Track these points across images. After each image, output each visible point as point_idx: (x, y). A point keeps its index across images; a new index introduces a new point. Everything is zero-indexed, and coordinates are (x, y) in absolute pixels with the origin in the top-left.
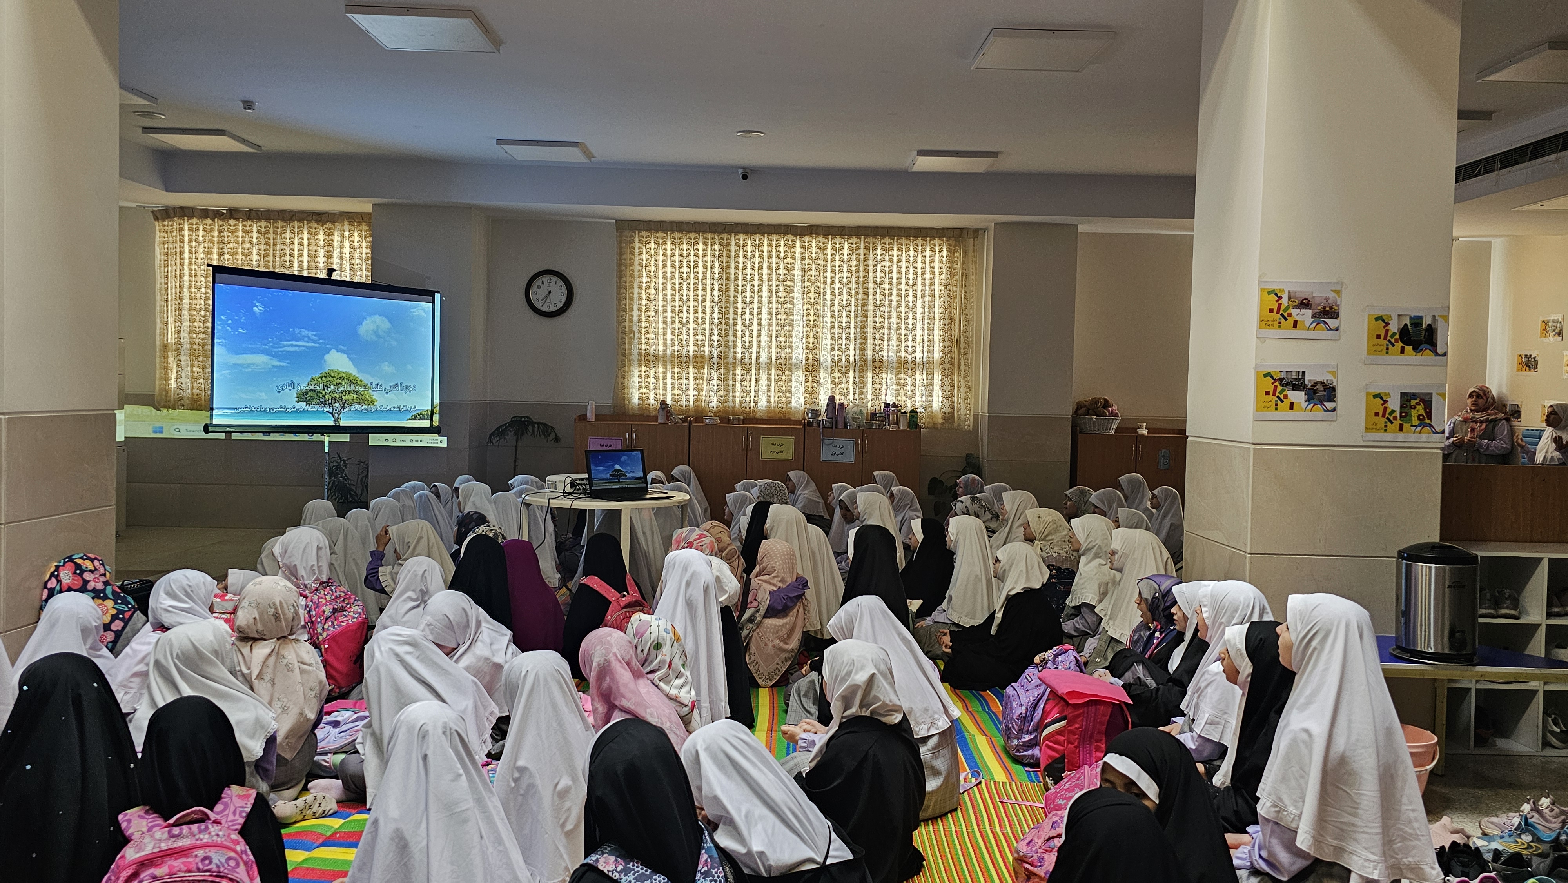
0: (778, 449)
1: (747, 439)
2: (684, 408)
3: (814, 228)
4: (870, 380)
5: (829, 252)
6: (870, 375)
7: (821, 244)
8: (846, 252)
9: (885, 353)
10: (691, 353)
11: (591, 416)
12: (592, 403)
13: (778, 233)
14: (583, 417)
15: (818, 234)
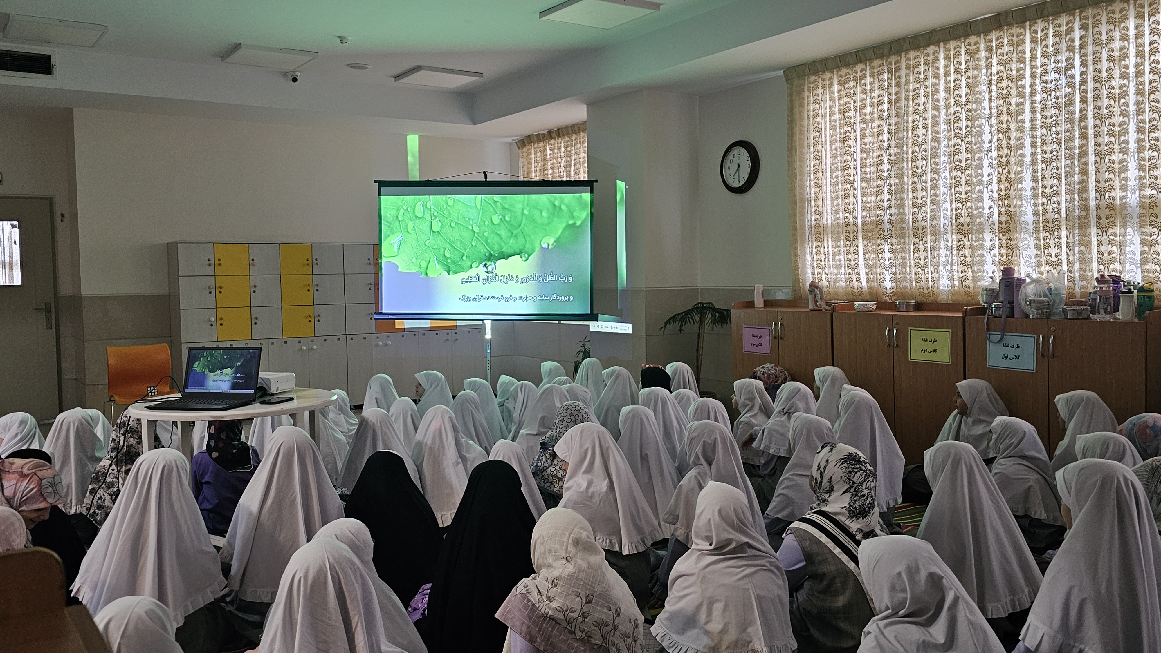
0: (930, 346)
1: (891, 331)
2: (856, 290)
3: (1003, 18)
4: (1094, 239)
5: (1028, 46)
6: (1094, 231)
7: (1015, 38)
8: (1051, 40)
9: (1117, 193)
10: (860, 221)
11: (759, 303)
12: (759, 288)
13: (957, 38)
14: (750, 304)
15: (1010, 25)
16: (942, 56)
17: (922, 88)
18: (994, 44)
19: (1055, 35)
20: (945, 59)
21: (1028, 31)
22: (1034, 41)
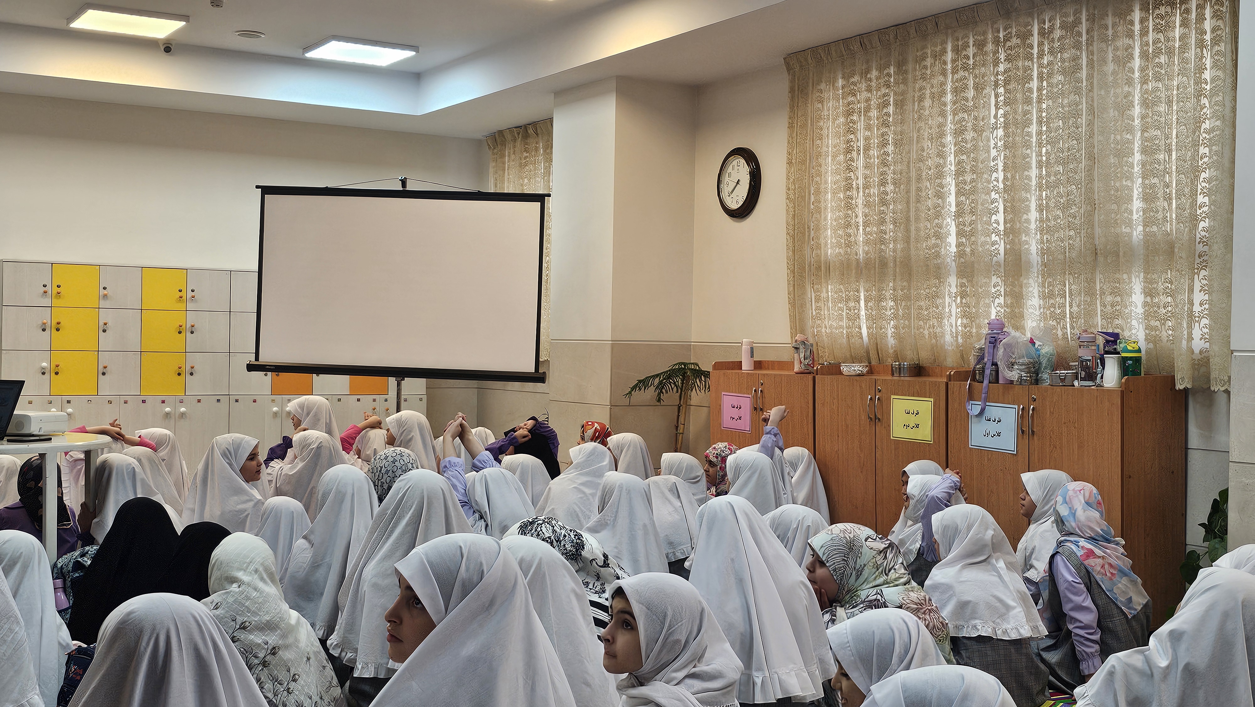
0: (912, 420)
1: (873, 399)
11: (747, 364)
12: (746, 344)
14: (737, 366)
16: (949, 47)
17: (929, 86)
18: (1001, 35)
19: (1061, 27)
20: (953, 51)
21: (1036, 21)
22: (1042, 33)
